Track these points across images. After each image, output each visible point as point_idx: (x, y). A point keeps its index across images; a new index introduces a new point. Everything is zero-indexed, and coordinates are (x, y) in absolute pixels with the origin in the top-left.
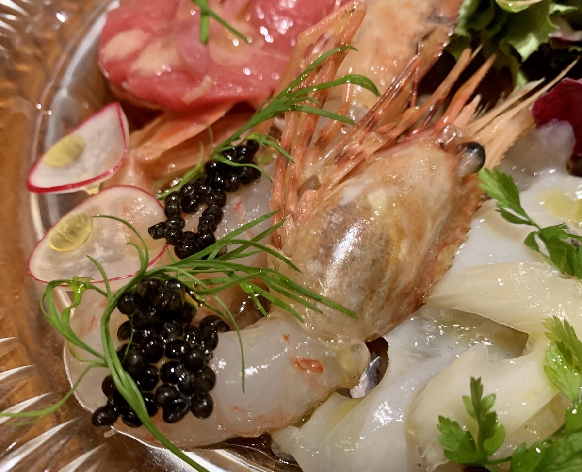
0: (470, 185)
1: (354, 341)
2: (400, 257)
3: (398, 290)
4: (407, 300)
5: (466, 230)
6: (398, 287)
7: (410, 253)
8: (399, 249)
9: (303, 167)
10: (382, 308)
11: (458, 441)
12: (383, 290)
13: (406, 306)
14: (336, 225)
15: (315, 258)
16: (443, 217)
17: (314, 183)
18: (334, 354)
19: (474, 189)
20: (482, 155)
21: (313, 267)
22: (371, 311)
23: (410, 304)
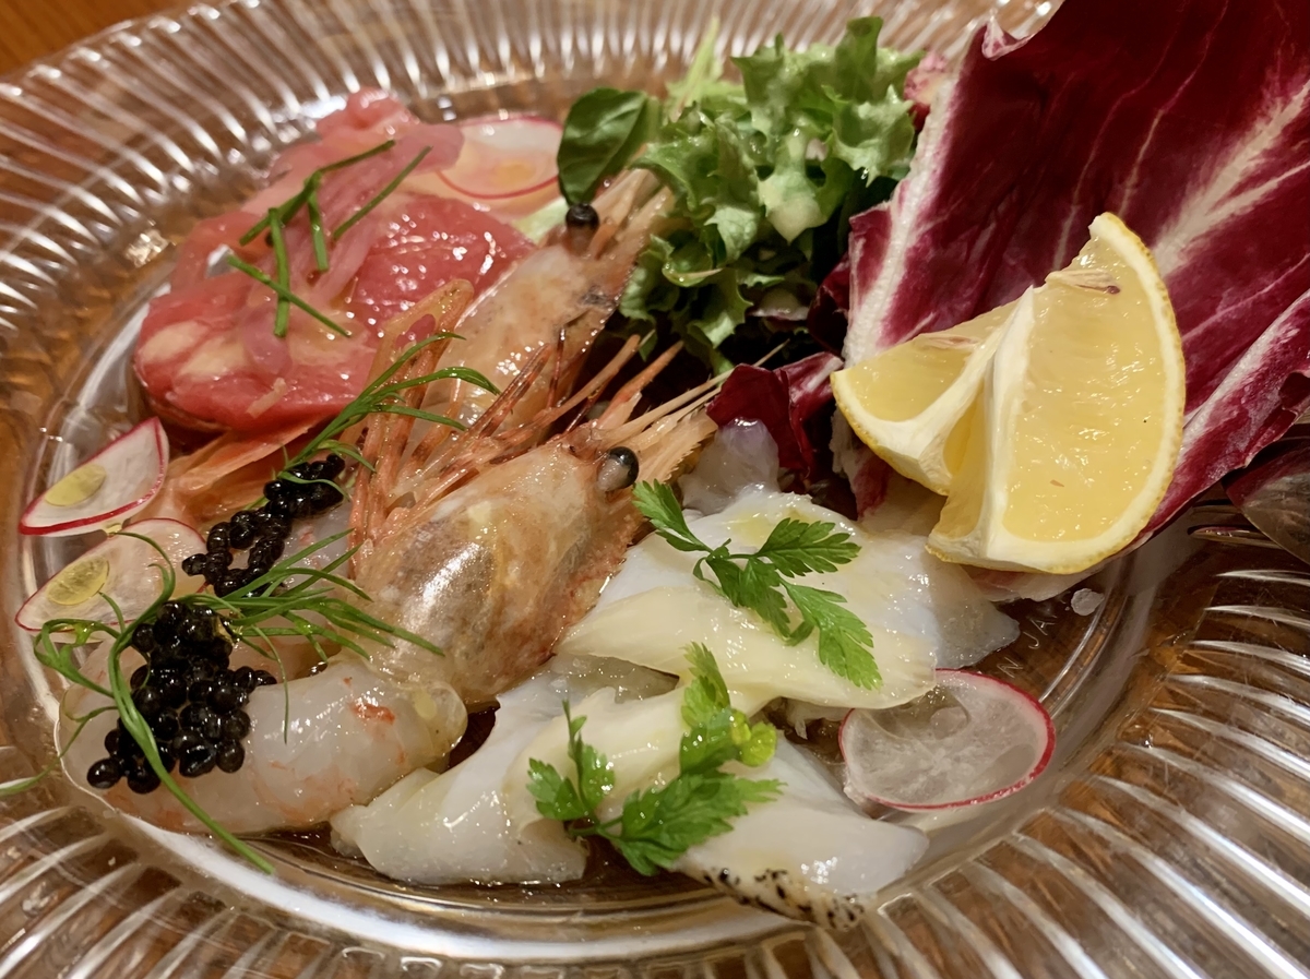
0: (622, 503)
1: (438, 685)
2: (507, 582)
3: (508, 625)
4: (527, 647)
5: (618, 561)
6: (505, 622)
7: (523, 578)
8: (506, 573)
9: (394, 480)
10: (482, 647)
11: (554, 790)
12: (481, 621)
13: (526, 655)
14: (423, 543)
15: (391, 583)
16: (579, 538)
17: (407, 501)
18: (405, 697)
19: (630, 509)
20: (632, 464)
21: (388, 594)
22: (464, 648)
23: (533, 654)
